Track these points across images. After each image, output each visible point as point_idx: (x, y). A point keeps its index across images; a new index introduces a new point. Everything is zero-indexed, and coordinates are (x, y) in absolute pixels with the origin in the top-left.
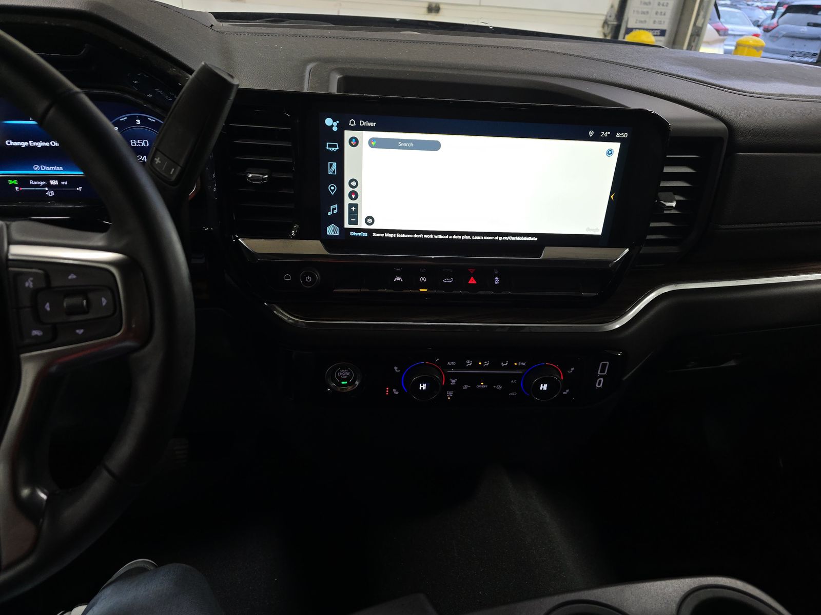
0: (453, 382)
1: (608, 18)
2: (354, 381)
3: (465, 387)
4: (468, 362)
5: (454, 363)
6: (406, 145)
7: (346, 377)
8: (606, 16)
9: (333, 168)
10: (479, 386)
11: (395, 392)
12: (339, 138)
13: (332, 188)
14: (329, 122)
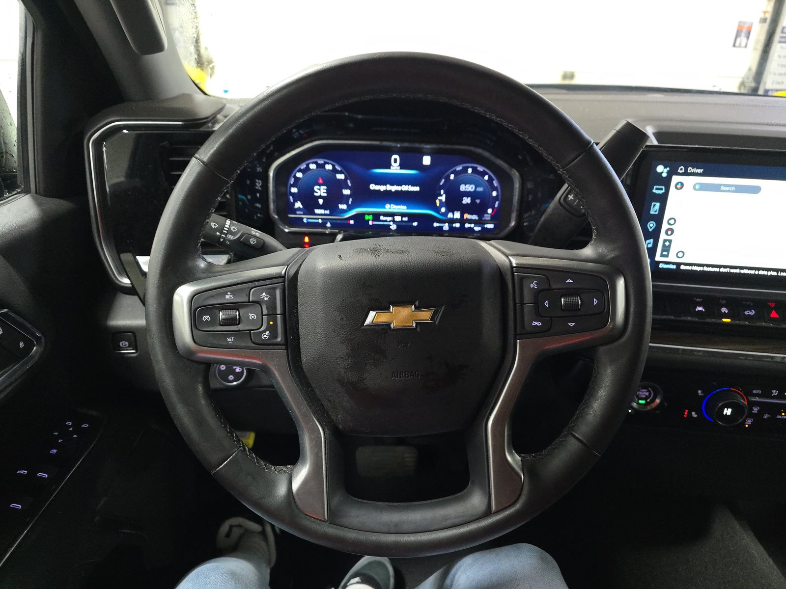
0: (755, 410)
1: (746, 80)
2: (653, 401)
3: (766, 416)
4: (774, 392)
5: (759, 392)
6: (727, 189)
7: (644, 396)
8: (743, 78)
9: (655, 208)
10: (780, 417)
11: (694, 415)
12: (667, 182)
13: (651, 225)
14: (660, 169)
